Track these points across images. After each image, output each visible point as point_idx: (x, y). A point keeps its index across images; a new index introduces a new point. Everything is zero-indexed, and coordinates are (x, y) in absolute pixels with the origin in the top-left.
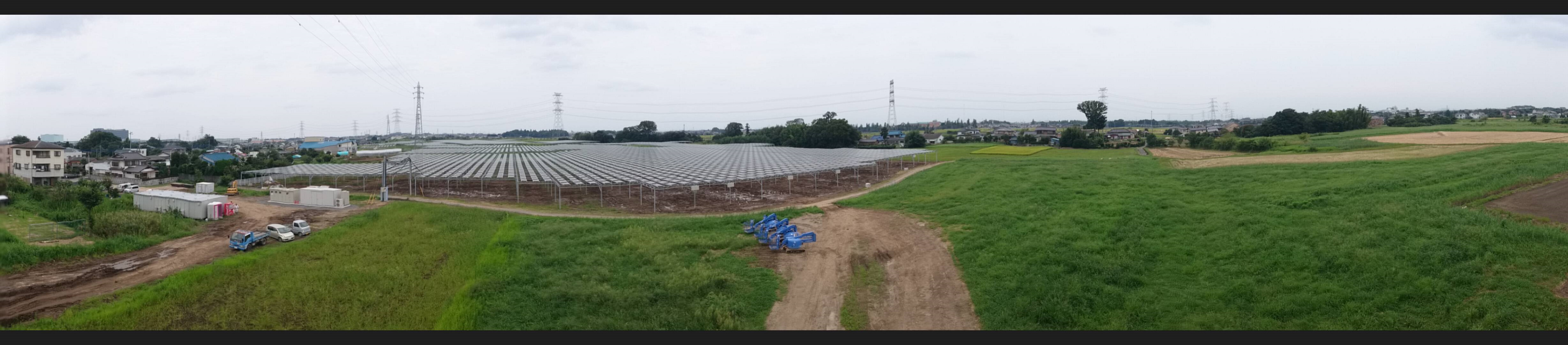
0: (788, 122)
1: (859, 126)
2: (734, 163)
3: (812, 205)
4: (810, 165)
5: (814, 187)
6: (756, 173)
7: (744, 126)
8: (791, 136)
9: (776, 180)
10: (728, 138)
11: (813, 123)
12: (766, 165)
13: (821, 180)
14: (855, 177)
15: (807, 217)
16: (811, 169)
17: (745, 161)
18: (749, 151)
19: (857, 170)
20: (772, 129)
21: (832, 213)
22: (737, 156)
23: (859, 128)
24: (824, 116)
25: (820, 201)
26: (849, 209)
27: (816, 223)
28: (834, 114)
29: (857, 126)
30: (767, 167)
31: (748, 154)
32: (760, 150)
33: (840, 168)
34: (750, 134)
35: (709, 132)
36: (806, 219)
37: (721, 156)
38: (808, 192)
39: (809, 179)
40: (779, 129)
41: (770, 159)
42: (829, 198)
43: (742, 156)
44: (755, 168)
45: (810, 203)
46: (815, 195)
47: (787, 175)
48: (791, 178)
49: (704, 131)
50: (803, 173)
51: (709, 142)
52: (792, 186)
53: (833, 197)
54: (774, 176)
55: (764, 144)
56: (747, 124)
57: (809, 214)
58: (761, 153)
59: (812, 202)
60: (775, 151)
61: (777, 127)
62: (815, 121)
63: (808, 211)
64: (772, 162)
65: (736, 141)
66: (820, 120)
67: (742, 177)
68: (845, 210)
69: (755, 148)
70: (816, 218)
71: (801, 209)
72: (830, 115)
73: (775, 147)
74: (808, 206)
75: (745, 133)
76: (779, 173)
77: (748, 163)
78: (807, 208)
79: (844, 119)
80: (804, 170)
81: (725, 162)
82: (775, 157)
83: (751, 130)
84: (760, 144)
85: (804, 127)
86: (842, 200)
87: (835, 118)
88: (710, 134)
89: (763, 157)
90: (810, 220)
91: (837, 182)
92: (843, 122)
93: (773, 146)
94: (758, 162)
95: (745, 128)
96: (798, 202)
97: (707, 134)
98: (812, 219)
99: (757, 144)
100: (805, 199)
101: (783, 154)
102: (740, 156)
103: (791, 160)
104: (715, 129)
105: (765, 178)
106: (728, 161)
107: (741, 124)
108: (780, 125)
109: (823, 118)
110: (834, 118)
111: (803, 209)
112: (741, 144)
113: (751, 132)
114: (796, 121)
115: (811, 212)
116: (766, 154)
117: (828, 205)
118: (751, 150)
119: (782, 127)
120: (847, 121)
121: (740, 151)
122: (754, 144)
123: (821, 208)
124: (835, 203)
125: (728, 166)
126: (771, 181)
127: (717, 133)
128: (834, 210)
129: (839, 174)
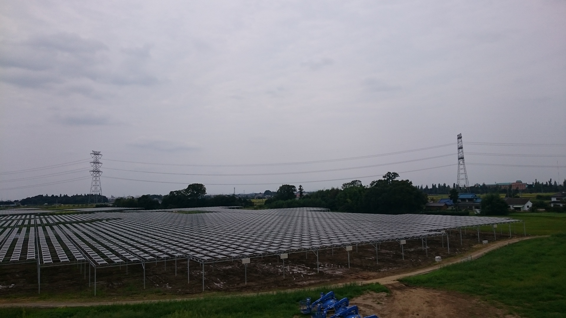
0: (344, 185)
1: (424, 187)
2: (287, 230)
3: (374, 281)
4: (370, 234)
5: (375, 260)
6: (311, 243)
7: (297, 188)
8: (349, 200)
9: (333, 250)
10: (281, 202)
11: (371, 184)
12: (322, 233)
13: (383, 251)
14: (423, 248)
15: (368, 296)
16: (372, 238)
17: (299, 228)
18: (303, 217)
19: (424, 240)
20: (328, 191)
21: (398, 292)
22: (290, 222)
23: (425, 189)
24: (384, 177)
25: (383, 277)
26: (418, 289)
27: (378, 303)
28: (396, 175)
29: (422, 188)
30: (323, 236)
31: (302, 220)
32: (315, 216)
33: (405, 238)
34: (304, 197)
35: (260, 195)
36: (367, 298)
37: (273, 223)
38: (369, 265)
39: (369, 250)
40: (334, 192)
41: (326, 226)
42: (394, 273)
43: (296, 222)
44: (310, 236)
45: (371, 279)
46: (376, 269)
47: (345, 245)
48: (349, 248)
49: (256, 194)
50: (362, 243)
51: (261, 207)
52: (351, 259)
53: (398, 273)
54: (331, 247)
55: (319, 209)
56: (300, 186)
57: (371, 292)
58: (316, 219)
59: (374, 277)
60: (330, 217)
61: (333, 189)
62: (374, 182)
63: (369, 289)
64: (328, 229)
65: (290, 206)
66: (380, 181)
67: (296, 246)
68: (414, 290)
69: (309, 212)
70: (379, 298)
71: (361, 286)
72: (391, 176)
73: (331, 213)
74: (369, 282)
75: (298, 195)
76: (336, 243)
77: (302, 230)
78: (368, 284)
79: (408, 180)
80: (364, 240)
81: (277, 229)
82: (331, 224)
83: (305, 192)
84: (315, 209)
85: (362, 189)
86: (410, 276)
87: (397, 179)
88: (262, 198)
89: (318, 224)
90: (371, 300)
91: (403, 254)
92: (407, 184)
93: (328, 211)
94: (313, 229)
95: (298, 190)
96: (358, 278)
97: (259, 198)
98: (374, 298)
99: (312, 209)
100: (365, 274)
101: (341, 221)
102: (294, 221)
103: (349, 227)
104: (267, 192)
105: (322, 248)
106: (281, 228)
107: (294, 187)
108: (335, 188)
109: (383, 179)
110: (395, 179)
111: (364, 285)
112: (295, 209)
113: (304, 194)
114: (354, 182)
115: (372, 290)
116: (322, 220)
117: (393, 282)
118: (305, 215)
119: (337, 189)
120: (411, 183)
121: (294, 216)
122: (308, 209)
123: (385, 286)
124: (400, 281)
125: (281, 234)
126: (328, 252)
127: (269, 196)
128: (400, 289)
129: (404, 245)
